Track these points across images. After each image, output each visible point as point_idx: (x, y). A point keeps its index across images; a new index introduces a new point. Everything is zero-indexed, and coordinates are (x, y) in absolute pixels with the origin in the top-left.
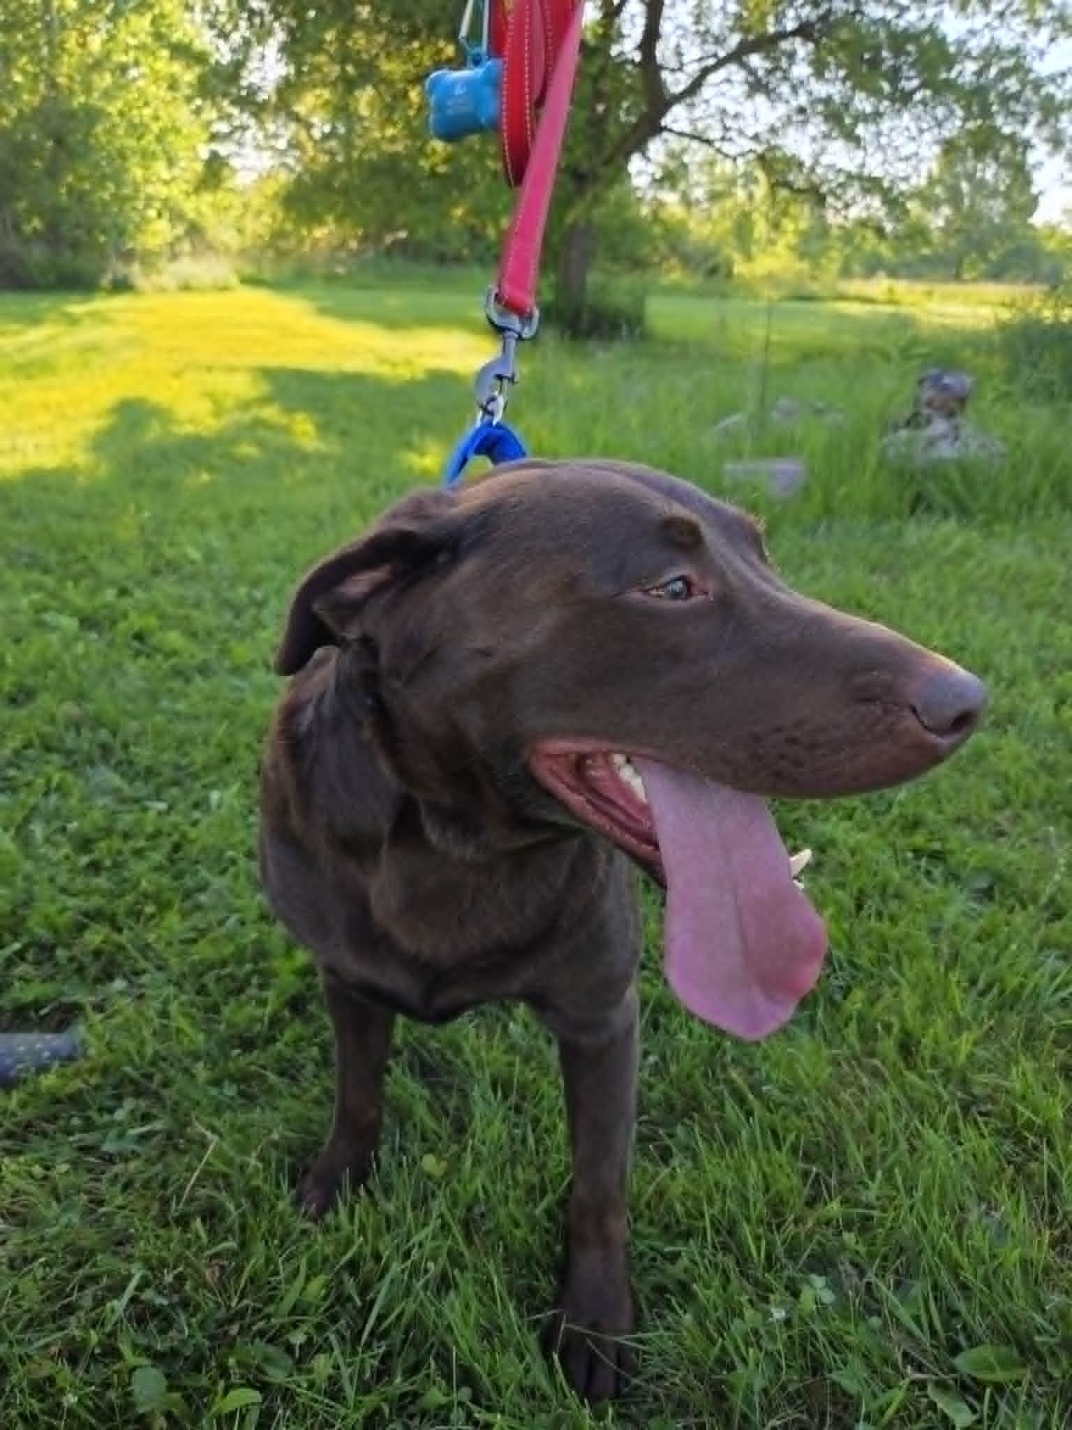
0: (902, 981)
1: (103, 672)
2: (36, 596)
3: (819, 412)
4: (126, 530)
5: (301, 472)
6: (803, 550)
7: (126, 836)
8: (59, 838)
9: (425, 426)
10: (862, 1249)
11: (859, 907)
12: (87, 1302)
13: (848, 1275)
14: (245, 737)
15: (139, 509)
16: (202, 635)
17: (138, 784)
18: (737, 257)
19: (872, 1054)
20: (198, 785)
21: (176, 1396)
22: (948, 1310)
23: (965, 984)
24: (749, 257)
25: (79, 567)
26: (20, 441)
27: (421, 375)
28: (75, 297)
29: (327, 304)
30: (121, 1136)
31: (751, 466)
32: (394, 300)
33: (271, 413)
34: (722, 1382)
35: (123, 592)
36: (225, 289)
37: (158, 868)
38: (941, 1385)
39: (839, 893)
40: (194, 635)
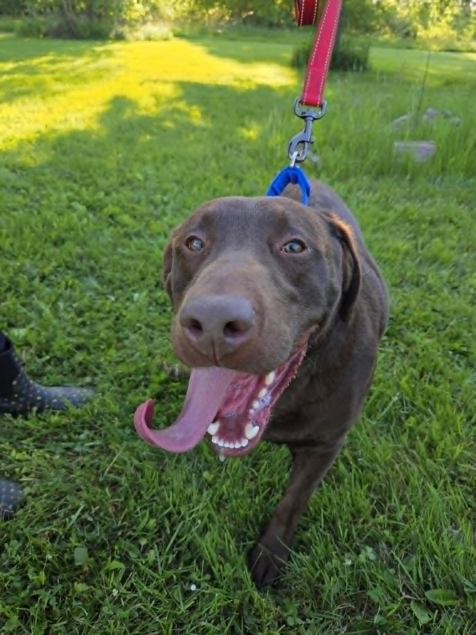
0: (434, 416)
1: (94, 232)
2: (70, 194)
3: (447, 116)
4: (111, 164)
5: (192, 137)
6: (427, 191)
7: (98, 311)
8: (70, 309)
9: (252, 114)
10: (392, 538)
11: (421, 376)
12: (62, 515)
13: (383, 549)
14: (152, 269)
15: (118, 153)
16: (138, 217)
17: (105, 287)
18: (420, 27)
19: (413, 447)
20: (131, 289)
21: (92, 559)
22: (427, 569)
23: (465, 420)
24: (426, 27)
25: (89, 180)
26: (69, 116)
27: (254, 87)
28: (98, 43)
29: (213, 48)
30: (82, 445)
31: (408, 144)
32: (245, 47)
33: (182, 105)
34: (319, 588)
35: (107, 194)
36: (166, 39)
37: (108, 328)
38: (418, 602)
39: (412, 369)
40: (135, 217)
